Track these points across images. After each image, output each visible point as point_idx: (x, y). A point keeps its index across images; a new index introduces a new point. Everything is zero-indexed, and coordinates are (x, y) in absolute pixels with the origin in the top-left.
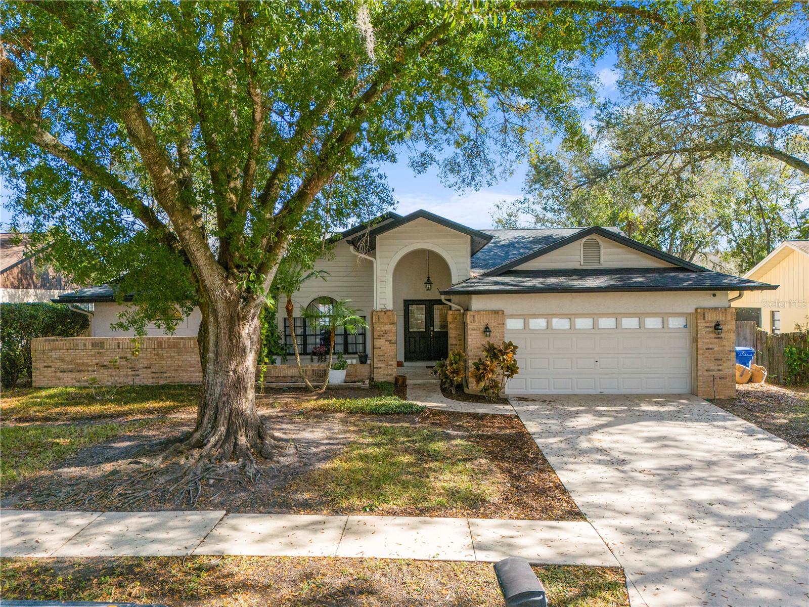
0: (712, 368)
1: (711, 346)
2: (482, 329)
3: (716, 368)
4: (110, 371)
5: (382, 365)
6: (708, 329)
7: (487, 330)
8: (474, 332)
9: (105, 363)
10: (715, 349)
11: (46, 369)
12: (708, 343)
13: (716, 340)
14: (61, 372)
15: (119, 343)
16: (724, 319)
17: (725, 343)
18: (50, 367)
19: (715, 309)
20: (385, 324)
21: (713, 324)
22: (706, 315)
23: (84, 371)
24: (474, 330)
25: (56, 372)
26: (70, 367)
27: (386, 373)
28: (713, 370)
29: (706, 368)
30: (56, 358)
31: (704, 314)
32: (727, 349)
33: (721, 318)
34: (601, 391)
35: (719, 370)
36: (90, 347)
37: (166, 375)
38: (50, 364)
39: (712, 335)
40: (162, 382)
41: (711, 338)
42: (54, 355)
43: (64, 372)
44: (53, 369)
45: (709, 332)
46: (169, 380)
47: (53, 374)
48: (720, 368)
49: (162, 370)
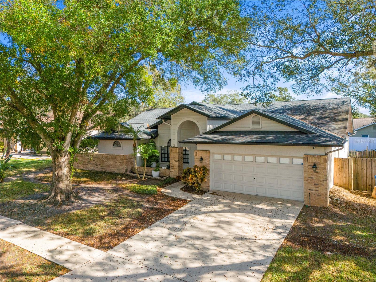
0: (312, 189)
1: (311, 176)
2: (200, 159)
3: (315, 189)
5: (173, 171)
6: (310, 167)
7: (201, 159)
8: (197, 160)
10: (314, 178)
12: (309, 175)
13: (315, 173)
16: (319, 162)
17: (320, 175)
19: (314, 156)
20: (174, 153)
21: (313, 164)
22: (308, 159)
24: (197, 159)
27: (174, 174)
28: (313, 190)
29: (309, 188)
31: (307, 158)
32: (321, 179)
33: (317, 161)
34: (257, 193)
35: (317, 190)
37: (105, 168)
39: (312, 170)
40: (103, 170)
41: (311, 172)
45: (311, 169)
46: (105, 170)
48: (317, 189)
49: (103, 166)
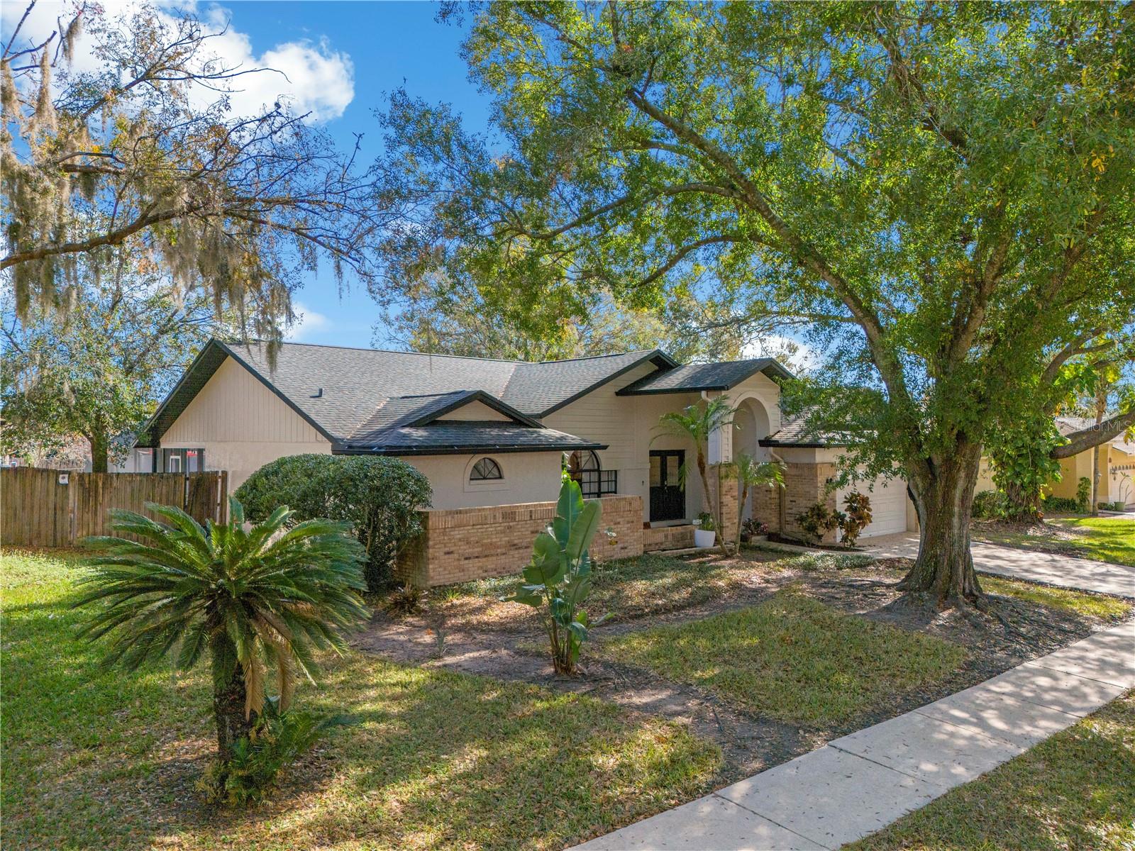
4: (521, 551)
9: (516, 542)
11: (447, 556)
14: (466, 559)
15: (531, 512)
18: (452, 553)
23: (492, 555)
25: (459, 560)
26: (477, 550)
30: (460, 540)
36: (501, 520)
38: (452, 549)
42: (458, 534)
43: (470, 558)
44: (456, 556)
47: (456, 563)
